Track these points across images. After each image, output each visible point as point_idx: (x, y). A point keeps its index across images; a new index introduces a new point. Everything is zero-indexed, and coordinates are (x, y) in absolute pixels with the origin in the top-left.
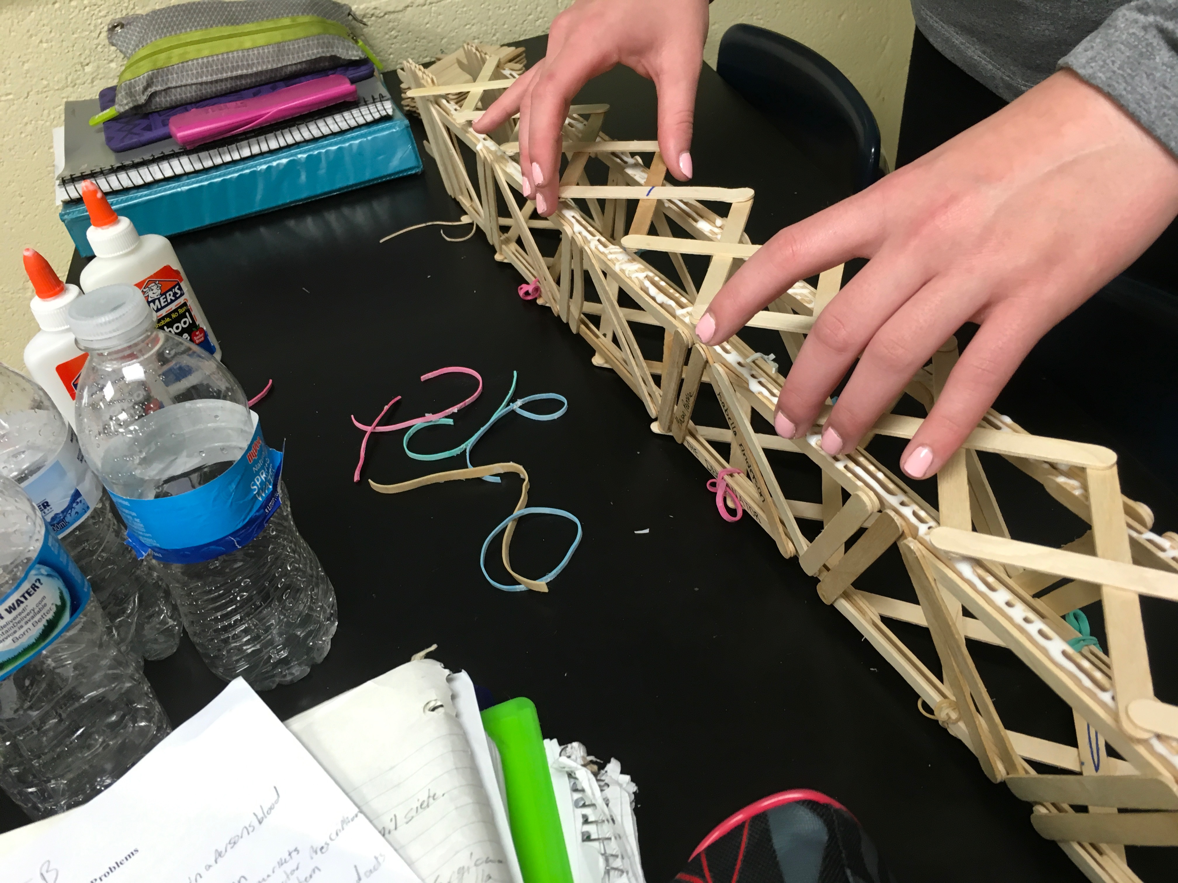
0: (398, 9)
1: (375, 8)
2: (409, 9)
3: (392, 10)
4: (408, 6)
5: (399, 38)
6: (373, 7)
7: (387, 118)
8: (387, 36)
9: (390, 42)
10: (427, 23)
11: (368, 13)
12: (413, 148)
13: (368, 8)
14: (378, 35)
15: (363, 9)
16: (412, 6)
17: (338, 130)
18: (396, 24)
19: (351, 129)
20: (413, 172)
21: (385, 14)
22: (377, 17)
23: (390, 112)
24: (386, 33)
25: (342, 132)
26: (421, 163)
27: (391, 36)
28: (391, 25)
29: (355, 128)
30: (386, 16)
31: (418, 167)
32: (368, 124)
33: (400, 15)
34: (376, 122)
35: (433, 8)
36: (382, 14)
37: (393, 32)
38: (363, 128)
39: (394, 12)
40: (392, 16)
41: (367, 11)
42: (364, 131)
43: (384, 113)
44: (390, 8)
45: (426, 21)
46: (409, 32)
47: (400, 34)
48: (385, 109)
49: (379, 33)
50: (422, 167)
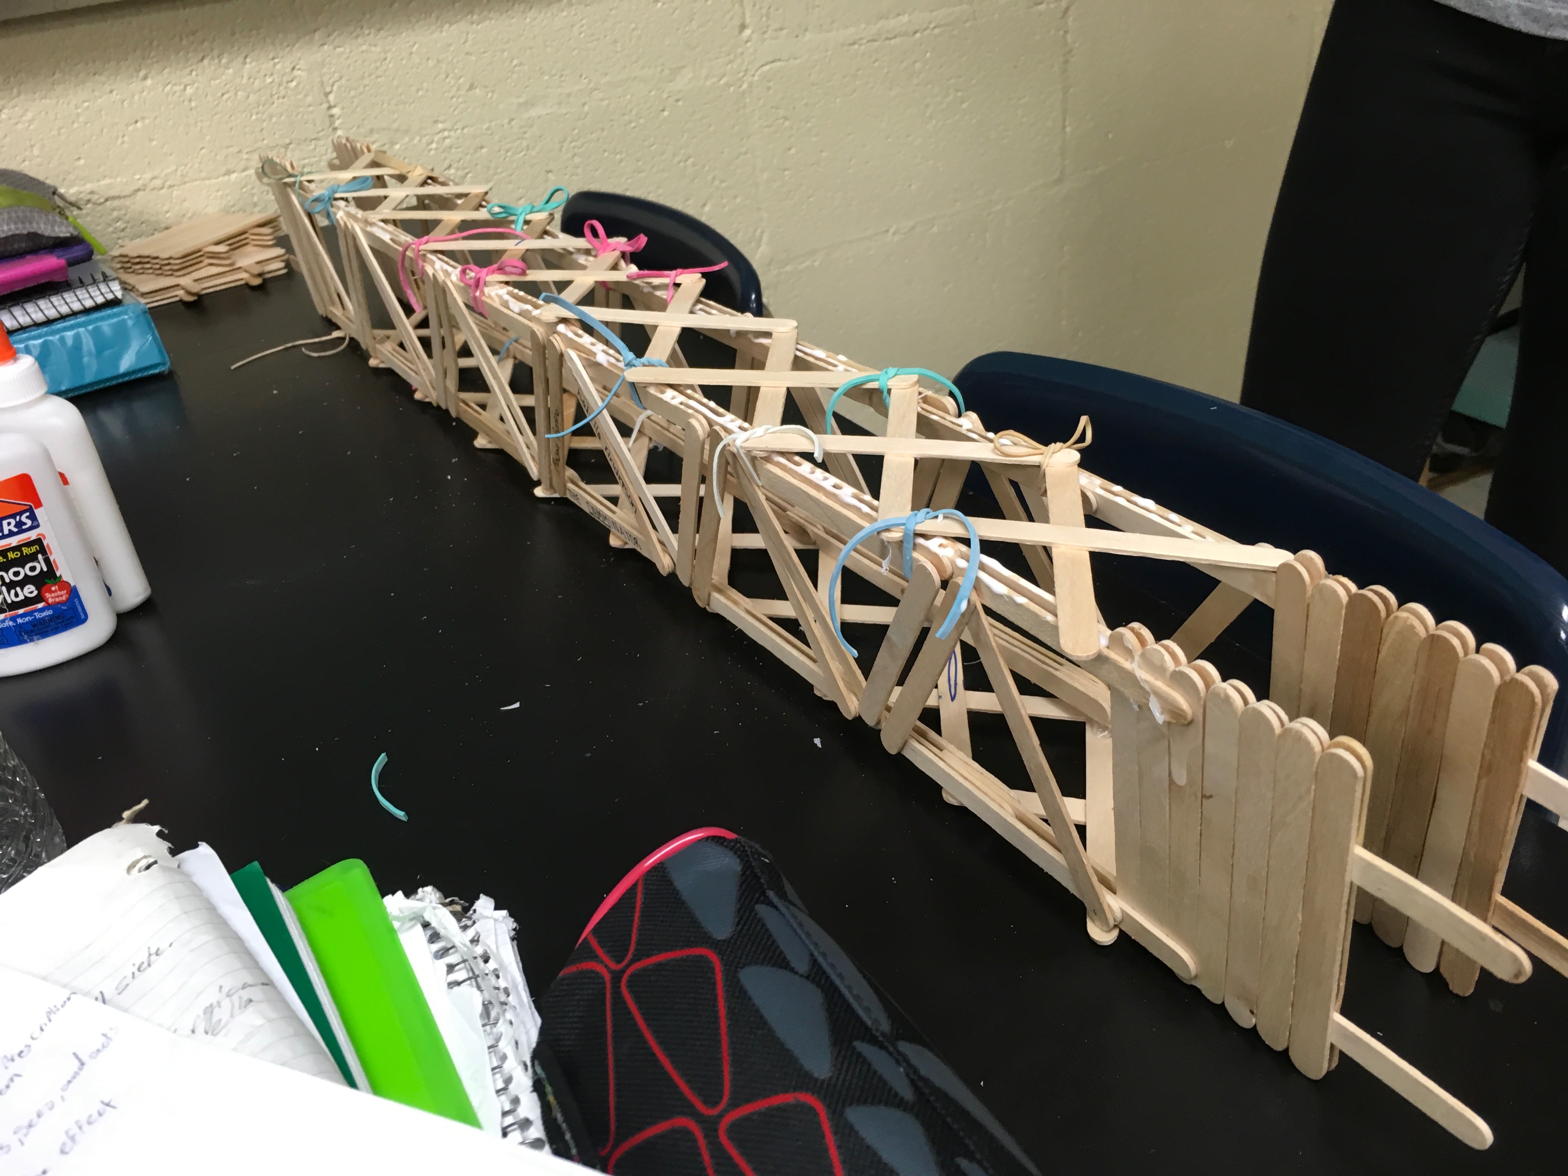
0: (125, 193)
1: (92, 193)
2: (140, 193)
3: (117, 194)
4: (138, 190)
5: (128, 230)
6: (89, 191)
7: (115, 303)
8: (111, 229)
9: (114, 236)
10: (167, 212)
11: (81, 199)
12: (155, 339)
13: (81, 192)
14: (99, 228)
15: (75, 193)
16: (144, 190)
17: (44, 319)
18: (123, 212)
19: (62, 318)
20: (157, 371)
21: (107, 200)
22: (95, 204)
23: (119, 294)
24: (109, 225)
25: (49, 322)
26: (167, 359)
27: (116, 228)
28: (115, 214)
29: (68, 316)
30: (108, 203)
31: (164, 364)
32: (86, 311)
33: (127, 202)
34: (98, 308)
35: (175, 193)
36: (102, 200)
37: (118, 224)
38: (78, 316)
39: (119, 197)
40: (116, 203)
41: (81, 196)
42: (82, 319)
43: (110, 296)
44: (112, 193)
45: (165, 208)
46: (142, 223)
47: (129, 225)
48: (112, 291)
49: (98, 225)
50: (169, 364)
